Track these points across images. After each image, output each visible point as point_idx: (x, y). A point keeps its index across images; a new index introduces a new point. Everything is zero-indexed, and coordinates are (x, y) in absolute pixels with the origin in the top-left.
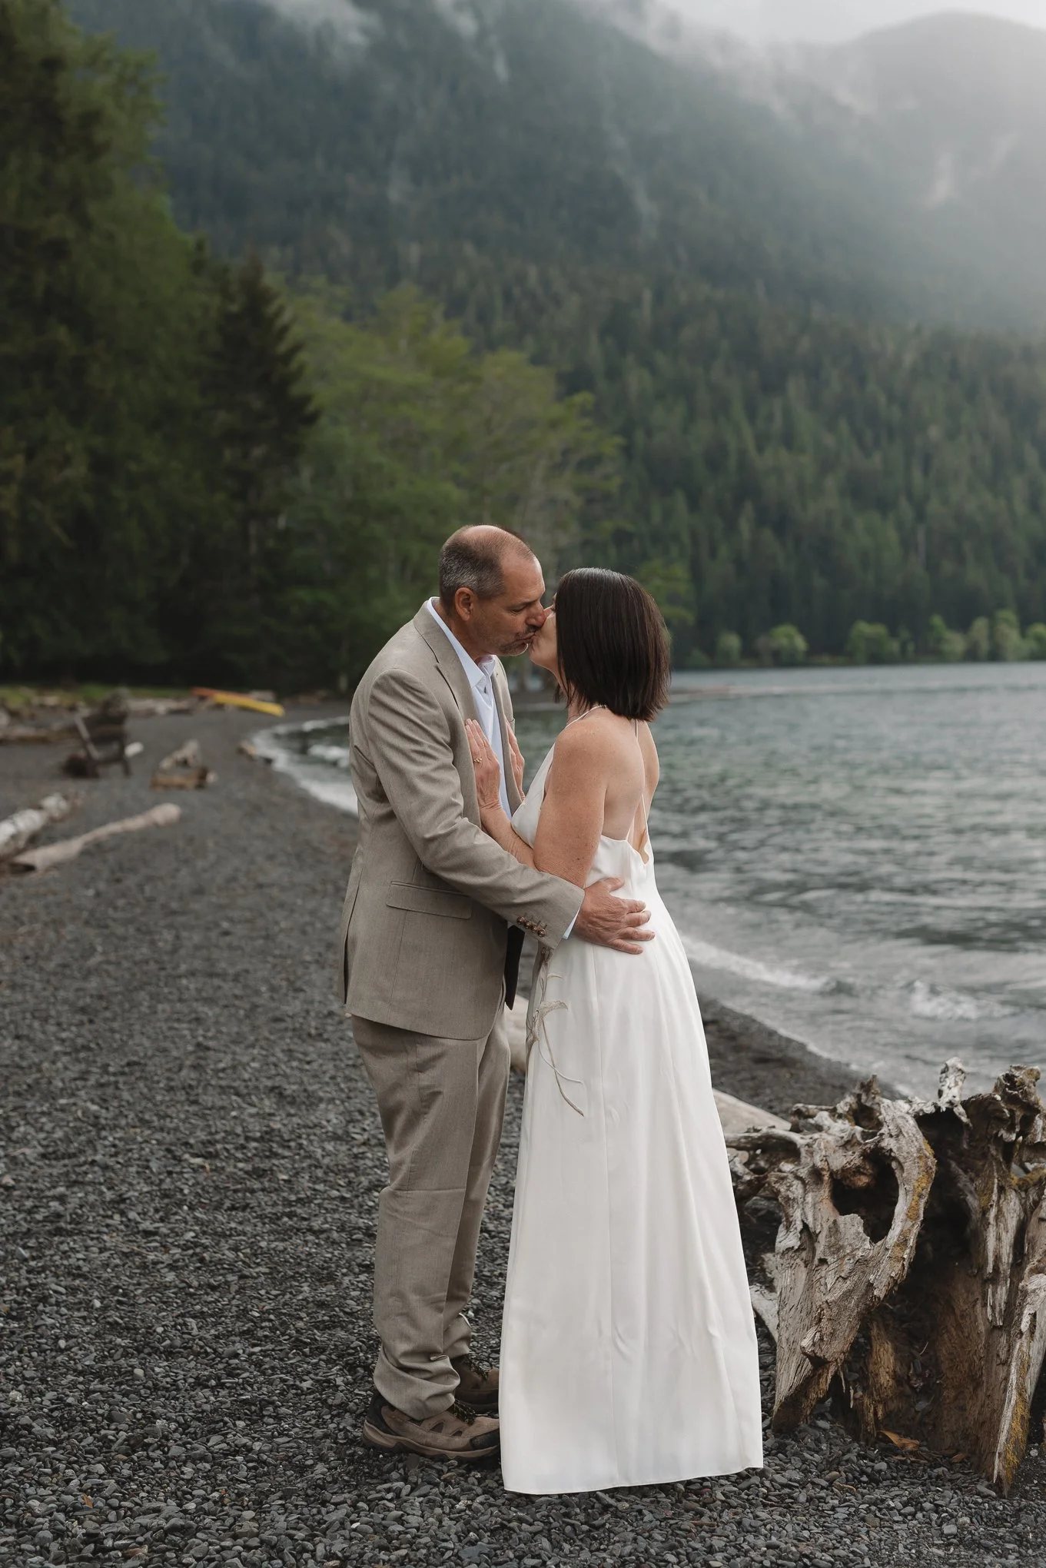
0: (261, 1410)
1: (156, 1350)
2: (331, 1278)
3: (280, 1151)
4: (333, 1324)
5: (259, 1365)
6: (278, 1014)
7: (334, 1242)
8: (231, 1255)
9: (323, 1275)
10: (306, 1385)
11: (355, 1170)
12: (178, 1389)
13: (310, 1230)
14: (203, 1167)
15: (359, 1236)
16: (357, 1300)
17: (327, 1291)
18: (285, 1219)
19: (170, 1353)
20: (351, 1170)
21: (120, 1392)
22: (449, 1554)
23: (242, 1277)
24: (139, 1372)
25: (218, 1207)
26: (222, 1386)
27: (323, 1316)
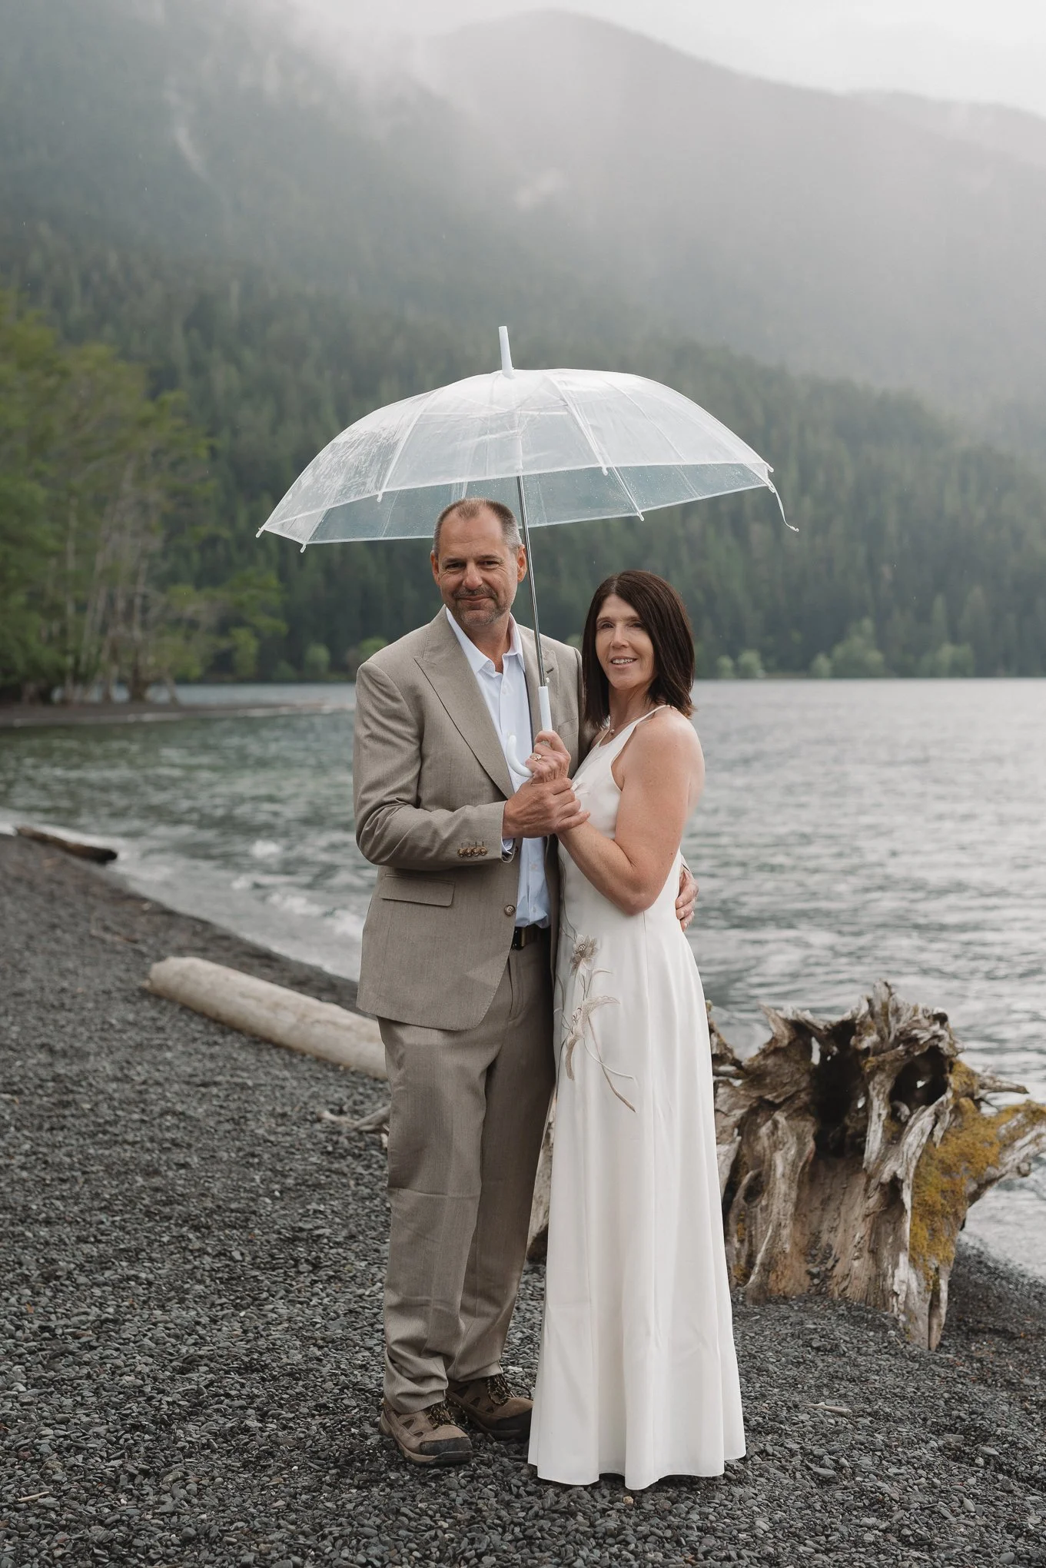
0: (137, 1255)
1: (37, 1221)
2: (157, 1172)
3: (75, 1088)
4: (169, 1202)
5: (122, 1228)
6: (15, 990)
7: (148, 1150)
8: (67, 1160)
9: (150, 1172)
10: (165, 1239)
11: (144, 1101)
12: (65, 1244)
13: (125, 1142)
14: (13, 1101)
15: (167, 1145)
16: (184, 1187)
17: (157, 1181)
18: (101, 1135)
19: (48, 1222)
20: (140, 1102)
21: (20, 1247)
22: (318, 1326)
23: (84, 1173)
24: (29, 1234)
25: (40, 1128)
26: (100, 1241)
27: (159, 1196)
